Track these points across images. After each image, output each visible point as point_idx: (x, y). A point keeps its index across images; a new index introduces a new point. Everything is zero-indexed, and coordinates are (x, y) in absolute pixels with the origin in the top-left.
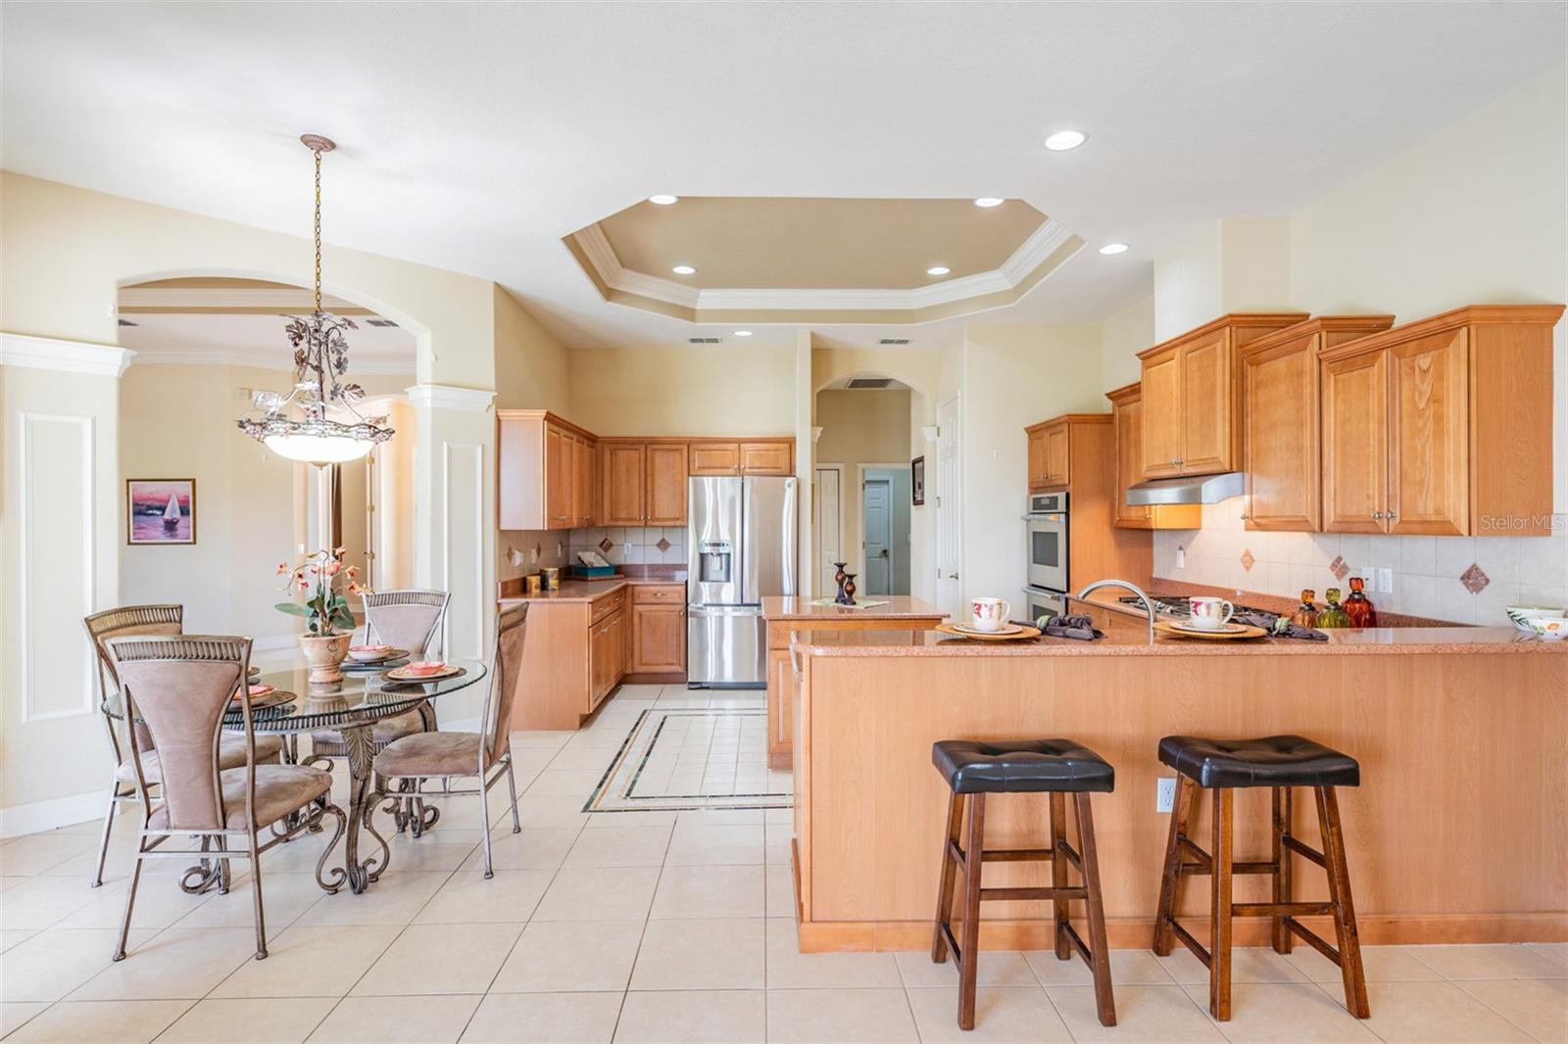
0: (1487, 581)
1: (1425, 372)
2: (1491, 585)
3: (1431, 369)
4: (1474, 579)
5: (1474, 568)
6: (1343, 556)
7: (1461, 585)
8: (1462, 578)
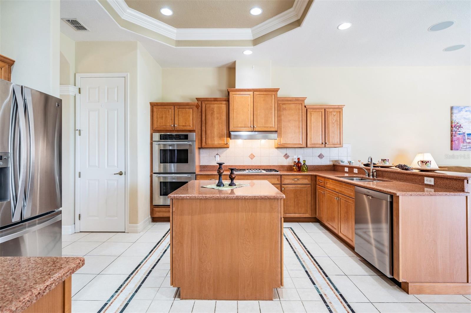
0: (324, 156)
1: (335, 115)
2: (324, 157)
3: (336, 115)
4: (321, 156)
5: (321, 154)
6: (287, 153)
7: (318, 157)
8: (318, 156)
